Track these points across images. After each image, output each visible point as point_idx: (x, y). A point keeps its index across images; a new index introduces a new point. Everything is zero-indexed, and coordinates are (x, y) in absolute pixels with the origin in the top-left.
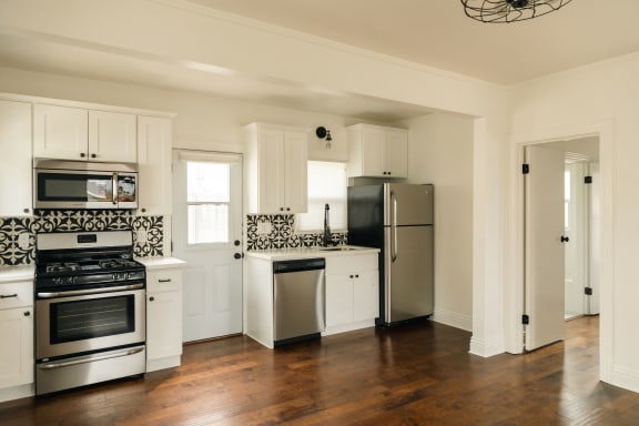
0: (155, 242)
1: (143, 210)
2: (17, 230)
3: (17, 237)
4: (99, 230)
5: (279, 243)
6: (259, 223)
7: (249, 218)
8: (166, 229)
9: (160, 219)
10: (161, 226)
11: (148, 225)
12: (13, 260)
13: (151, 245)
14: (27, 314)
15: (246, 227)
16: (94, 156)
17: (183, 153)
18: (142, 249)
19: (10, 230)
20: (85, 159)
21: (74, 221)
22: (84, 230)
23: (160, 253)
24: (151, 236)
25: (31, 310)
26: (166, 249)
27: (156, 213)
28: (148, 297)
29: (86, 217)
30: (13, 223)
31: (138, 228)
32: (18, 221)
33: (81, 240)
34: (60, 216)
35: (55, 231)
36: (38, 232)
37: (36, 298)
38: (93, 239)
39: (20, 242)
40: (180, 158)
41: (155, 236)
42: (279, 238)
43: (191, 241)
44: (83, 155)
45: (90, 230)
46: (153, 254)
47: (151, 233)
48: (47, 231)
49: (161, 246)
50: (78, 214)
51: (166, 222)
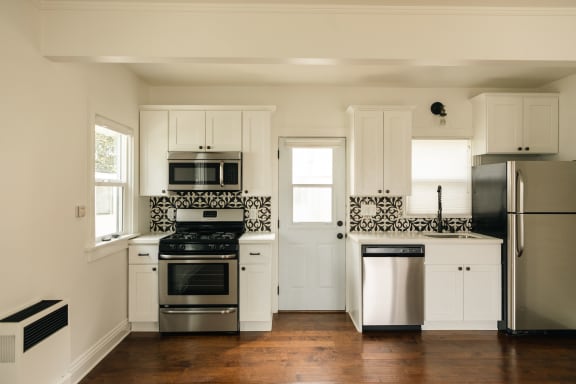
0: (264, 219)
1: (246, 192)
2: (167, 205)
3: (166, 211)
4: (221, 208)
5: (385, 226)
6: (363, 205)
7: (352, 199)
8: (274, 207)
9: (268, 199)
10: (269, 205)
11: (258, 204)
12: (164, 228)
13: (261, 222)
14: (154, 269)
15: (349, 208)
16: (209, 148)
17: (288, 141)
18: (253, 225)
19: (162, 205)
20: (202, 150)
21: (203, 200)
22: (210, 207)
23: (268, 229)
24: (261, 214)
25: (157, 267)
26: (273, 226)
27: (265, 195)
28: (241, 267)
29: (212, 196)
30: (164, 200)
31: (250, 207)
32: (167, 199)
33: (206, 214)
34: (194, 196)
35: (190, 207)
36: (179, 207)
37: (160, 258)
38: (214, 214)
39: (168, 214)
40: (285, 144)
41: (264, 214)
42: (385, 220)
43: (296, 219)
44: (201, 148)
45: (215, 207)
46: (262, 229)
47: (261, 211)
48: (185, 208)
49: (269, 223)
50: (206, 194)
51: (273, 203)
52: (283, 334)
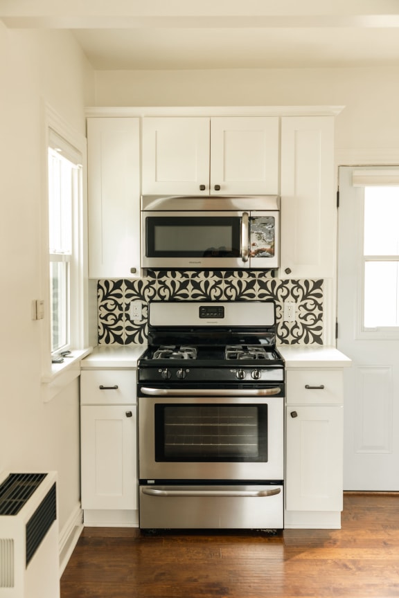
0: (310, 321)
1: (288, 271)
2: (128, 296)
3: (128, 306)
4: (229, 300)
8: (328, 300)
9: (318, 284)
10: (319, 296)
11: (299, 293)
12: (124, 338)
13: (304, 326)
14: (129, 415)
16: (217, 188)
17: (357, 173)
18: (290, 332)
19: (119, 296)
20: (206, 193)
21: (196, 286)
22: (208, 300)
23: (318, 339)
24: (304, 312)
25: (133, 410)
26: (327, 334)
27: (313, 276)
28: (289, 410)
29: (212, 279)
30: (124, 286)
31: (284, 298)
32: (130, 285)
33: (204, 313)
34: (179, 278)
35: (172, 300)
36: (151, 301)
37: (140, 394)
38: (220, 313)
39: (131, 312)
40: (352, 180)
41: (310, 312)
43: (369, 323)
44: (203, 188)
45: (218, 300)
46: (306, 341)
47: (305, 306)
48: (163, 300)
49: (319, 328)
50: (202, 274)
51: (326, 289)
52: (364, 535)
